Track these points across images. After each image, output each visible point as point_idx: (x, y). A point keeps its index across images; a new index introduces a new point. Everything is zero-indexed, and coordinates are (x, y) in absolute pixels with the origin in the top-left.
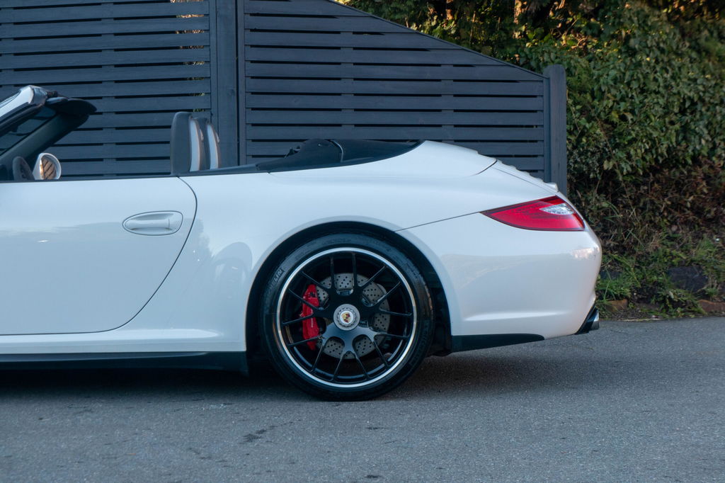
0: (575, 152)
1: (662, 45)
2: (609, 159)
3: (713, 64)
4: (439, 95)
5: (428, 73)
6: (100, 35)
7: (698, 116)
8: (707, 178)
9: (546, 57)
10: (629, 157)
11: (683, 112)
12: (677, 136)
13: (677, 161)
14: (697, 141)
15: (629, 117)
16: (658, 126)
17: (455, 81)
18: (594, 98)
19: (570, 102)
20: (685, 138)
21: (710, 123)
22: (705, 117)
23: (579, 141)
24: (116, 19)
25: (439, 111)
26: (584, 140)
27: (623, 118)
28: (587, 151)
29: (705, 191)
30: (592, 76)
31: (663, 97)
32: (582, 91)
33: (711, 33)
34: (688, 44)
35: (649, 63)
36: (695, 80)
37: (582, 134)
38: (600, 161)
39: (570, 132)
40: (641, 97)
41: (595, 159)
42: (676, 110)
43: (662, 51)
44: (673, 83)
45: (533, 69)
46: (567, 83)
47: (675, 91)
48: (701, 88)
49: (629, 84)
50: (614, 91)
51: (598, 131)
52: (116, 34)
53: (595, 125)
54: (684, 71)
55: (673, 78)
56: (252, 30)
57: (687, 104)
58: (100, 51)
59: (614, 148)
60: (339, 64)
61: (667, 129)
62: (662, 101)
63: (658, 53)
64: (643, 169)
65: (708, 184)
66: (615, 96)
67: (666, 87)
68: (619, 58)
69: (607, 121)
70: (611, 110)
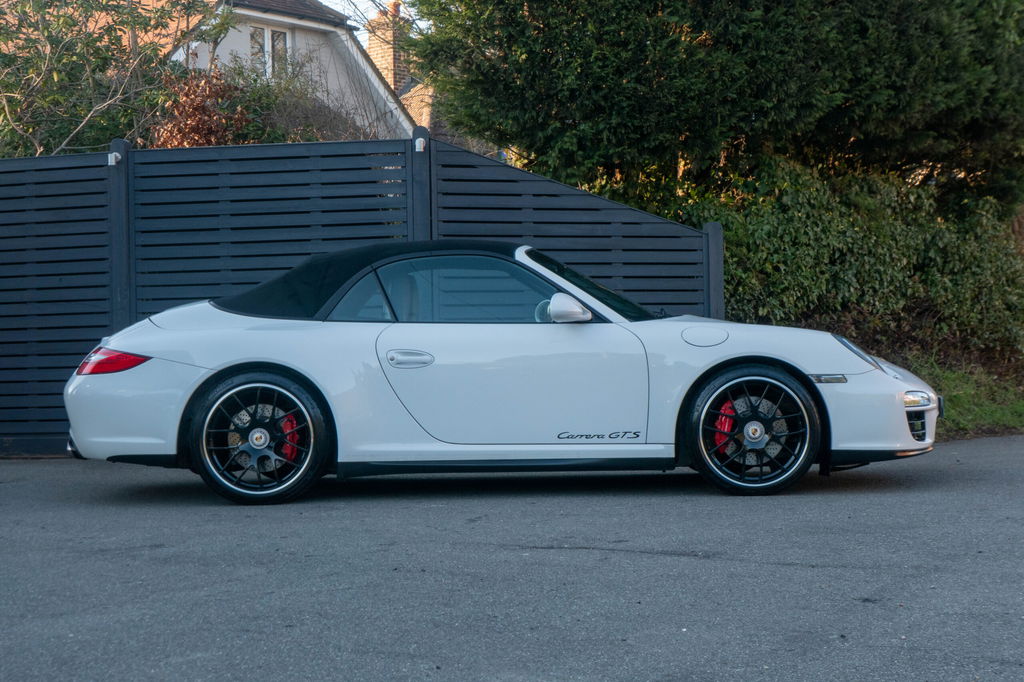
0: (733, 300)
1: (812, 201)
2: (764, 306)
3: (862, 216)
4: (610, 250)
5: (600, 230)
6: (308, 198)
7: (847, 267)
8: (856, 323)
9: (706, 213)
10: (782, 304)
11: (833, 262)
12: (827, 285)
13: (827, 307)
14: (846, 289)
15: (782, 267)
16: (809, 276)
17: (624, 237)
18: (749, 251)
19: (728, 254)
20: (835, 286)
21: (859, 272)
22: (854, 267)
23: (736, 290)
24: (323, 184)
25: (610, 264)
26: (741, 289)
27: (777, 269)
28: (744, 299)
29: (854, 335)
30: (747, 230)
31: (814, 249)
32: (739, 245)
33: (862, 188)
34: (838, 200)
35: (800, 218)
36: (844, 233)
37: (739, 284)
38: (756, 308)
39: (728, 282)
40: (793, 250)
41: (751, 306)
42: (826, 261)
43: (813, 206)
44: (823, 236)
45: (694, 226)
46: (724, 238)
47: (824, 243)
48: (849, 240)
49: (781, 237)
50: (767, 245)
51: (754, 281)
52: (323, 198)
53: (751, 275)
54: (834, 225)
55: (823, 231)
56: (444, 194)
57: (837, 255)
58: (308, 212)
59: (768, 297)
61: (818, 278)
62: (811, 253)
63: (808, 208)
64: (796, 315)
65: (857, 328)
66: (769, 249)
67: (816, 240)
68: (773, 213)
69: (762, 272)
70: (765, 261)
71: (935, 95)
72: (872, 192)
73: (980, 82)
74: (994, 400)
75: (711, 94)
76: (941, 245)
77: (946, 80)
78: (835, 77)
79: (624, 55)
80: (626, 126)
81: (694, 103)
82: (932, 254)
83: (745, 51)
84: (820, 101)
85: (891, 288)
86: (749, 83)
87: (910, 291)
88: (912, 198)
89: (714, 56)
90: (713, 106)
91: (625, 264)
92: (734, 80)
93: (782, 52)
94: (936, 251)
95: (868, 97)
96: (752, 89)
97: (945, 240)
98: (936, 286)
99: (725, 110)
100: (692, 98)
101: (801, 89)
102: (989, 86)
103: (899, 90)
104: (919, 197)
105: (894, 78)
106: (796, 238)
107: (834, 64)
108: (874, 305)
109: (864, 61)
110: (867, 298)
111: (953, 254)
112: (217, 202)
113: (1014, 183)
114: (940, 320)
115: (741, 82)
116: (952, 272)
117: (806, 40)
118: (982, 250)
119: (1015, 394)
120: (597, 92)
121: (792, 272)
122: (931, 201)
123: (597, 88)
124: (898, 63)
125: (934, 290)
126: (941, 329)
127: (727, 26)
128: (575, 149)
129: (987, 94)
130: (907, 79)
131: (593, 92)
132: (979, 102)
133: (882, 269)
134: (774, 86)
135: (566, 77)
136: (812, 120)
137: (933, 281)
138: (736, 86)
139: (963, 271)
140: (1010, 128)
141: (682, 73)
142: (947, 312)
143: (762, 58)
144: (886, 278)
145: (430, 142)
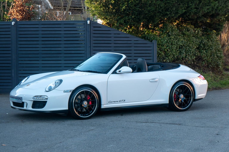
0: (158, 58)
1: (176, 34)
2: (165, 59)
3: (186, 37)
4: (131, 47)
5: (129, 42)
6: (61, 34)
7: (183, 49)
8: (185, 63)
10: (169, 59)
11: (180, 48)
13: (178, 59)
14: (183, 55)
15: (169, 50)
16: (175, 52)
17: (134, 44)
18: (161, 46)
19: (157, 47)
20: (180, 54)
21: (186, 50)
24: (64, 31)
25: (131, 50)
26: (160, 55)
27: (168, 50)
28: (160, 58)
30: (161, 41)
32: (159, 45)
33: (186, 29)
34: (181, 33)
35: (173, 38)
36: (182, 41)
39: (157, 54)
40: (171, 46)
41: (162, 59)
42: (178, 48)
43: (175, 35)
47: (178, 44)
48: (184, 43)
49: (169, 43)
50: (166, 45)
51: (163, 53)
52: (65, 34)
54: (180, 39)
55: (178, 41)
56: (94, 34)
57: (181, 46)
58: (61, 37)
59: (166, 57)
60: (111, 40)
61: (177, 52)
62: (175, 46)
63: (175, 36)
67: (177, 43)
68: (166, 37)
69: (164, 51)
70: (165, 49)
71: (205, 9)
72: (188, 31)
73: (215, 5)
74: (215, 81)
75: (156, 10)
76: (203, 43)
77: (207, 6)
78: (183, 6)
80: (136, 18)
81: (152, 13)
82: (201, 45)
84: (180, 12)
85: (193, 54)
86: (165, 8)
87: (196, 54)
88: (197, 31)
89: (157, 2)
90: (156, 13)
91: (135, 50)
92: (161, 7)
94: (202, 44)
95: (190, 10)
97: (205, 42)
99: (158, 14)
100: (151, 12)
101: (176, 9)
102: (217, 6)
103: (197, 9)
104: (198, 31)
105: (196, 6)
106: (172, 43)
107: (183, 3)
108: (189, 58)
109: (190, 2)
110: (187, 57)
111: (206, 45)
112: (38, 34)
113: (220, 27)
114: (203, 61)
115: (162, 8)
116: (206, 49)
118: (212, 43)
119: (219, 79)
121: (171, 51)
122: (201, 32)
123: (130, 9)
124: (197, 3)
125: (202, 54)
126: (203, 63)
128: (123, 23)
130: (199, 6)
132: (215, 10)
133: (191, 50)
134: (170, 9)
135: (123, 7)
136: (177, 16)
137: (201, 51)
138: (161, 9)
139: (208, 49)
140: (220, 15)
141: (150, 6)
142: (204, 59)
143: (168, 2)
144: (192, 52)
145: (91, 21)
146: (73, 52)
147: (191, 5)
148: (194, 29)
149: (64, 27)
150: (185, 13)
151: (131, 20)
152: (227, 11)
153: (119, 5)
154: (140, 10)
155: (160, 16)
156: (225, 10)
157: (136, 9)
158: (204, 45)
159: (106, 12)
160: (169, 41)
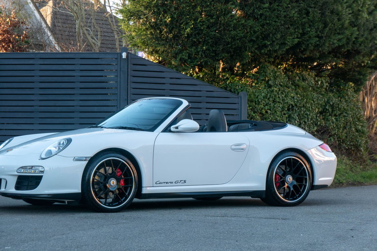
1: (281, 84)
3: (301, 91)
4: (200, 102)
5: (197, 94)
6: (74, 76)
7: (294, 112)
11: (289, 110)
12: (286, 119)
14: (294, 122)
15: (269, 112)
17: (207, 97)
18: (256, 104)
19: (248, 105)
20: (289, 120)
21: (299, 114)
22: (297, 112)
24: (81, 70)
25: (201, 108)
27: (267, 112)
30: (255, 95)
31: (282, 104)
32: (252, 101)
33: (300, 78)
35: (276, 91)
36: (294, 97)
37: (252, 118)
39: (248, 117)
40: (273, 104)
42: (286, 109)
43: (281, 86)
44: (285, 99)
45: (230, 91)
46: (247, 99)
47: (286, 102)
48: (296, 100)
49: (269, 99)
50: (263, 102)
51: (258, 117)
52: (81, 76)
53: (257, 115)
54: (289, 94)
55: (285, 96)
56: (133, 76)
57: (290, 107)
58: (75, 82)
60: (164, 90)
61: (283, 116)
62: (281, 106)
63: (279, 86)
66: (264, 104)
67: (283, 100)
68: (265, 88)
69: (261, 113)
70: (262, 109)
71: (334, 40)
72: (304, 80)
73: (352, 34)
74: (352, 171)
75: (246, 37)
76: (331, 103)
77: (339, 34)
78: (295, 32)
79: (211, 21)
80: (209, 50)
81: (238, 41)
82: (327, 107)
83: (260, 20)
84: (288, 42)
85: (312, 122)
86: (261, 33)
87: (319, 123)
88: (319, 83)
90: (246, 43)
91: (206, 108)
92: (255, 32)
93: (275, 22)
94: (329, 106)
95: (308, 40)
96: (262, 36)
97: (333, 101)
98: (329, 121)
99: (250, 45)
100: (238, 39)
101: (282, 37)
102: (355, 36)
103: (320, 38)
104: (322, 82)
105: (318, 33)
106: (275, 99)
107: (295, 27)
109: (307, 25)
111: (336, 107)
112: (33, 76)
113: (361, 77)
114: (330, 136)
115: (258, 33)
117: (285, 17)
118: (348, 106)
119: (360, 169)
120: (198, 35)
121: (273, 114)
122: (327, 84)
123: (199, 34)
124: (320, 26)
125: (328, 123)
126: (330, 140)
127: (254, 10)
128: (187, 58)
129: (354, 39)
130: (324, 33)
131: (197, 35)
132: (351, 43)
133: (308, 113)
134: (271, 35)
135: (186, 29)
136: (285, 49)
137: (327, 119)
138: (256, 35)
139: (340, 115)
140: (362, 54)
141: (235, 29)
142: (333, 133)
143: (267, 24)
144: (310, 117)
145: (128, 54)
146: (96, 109)
147: (309, 29)
148: (315, 79)
149: (81, 64)
150: (299, 44)
151: (201, 54)
152: (373, 48)
153: (180, 27)
154: (218, 36)
155: (253, 49)
156: (370, 46)
157: (211, 33)
158: (332, 106)
159: (157, 39)
160: (269, 95)
